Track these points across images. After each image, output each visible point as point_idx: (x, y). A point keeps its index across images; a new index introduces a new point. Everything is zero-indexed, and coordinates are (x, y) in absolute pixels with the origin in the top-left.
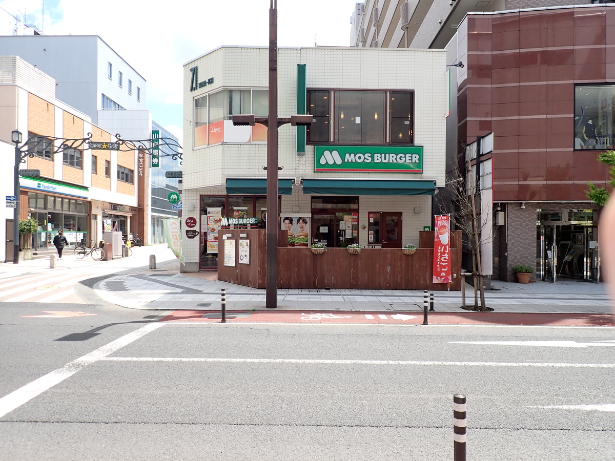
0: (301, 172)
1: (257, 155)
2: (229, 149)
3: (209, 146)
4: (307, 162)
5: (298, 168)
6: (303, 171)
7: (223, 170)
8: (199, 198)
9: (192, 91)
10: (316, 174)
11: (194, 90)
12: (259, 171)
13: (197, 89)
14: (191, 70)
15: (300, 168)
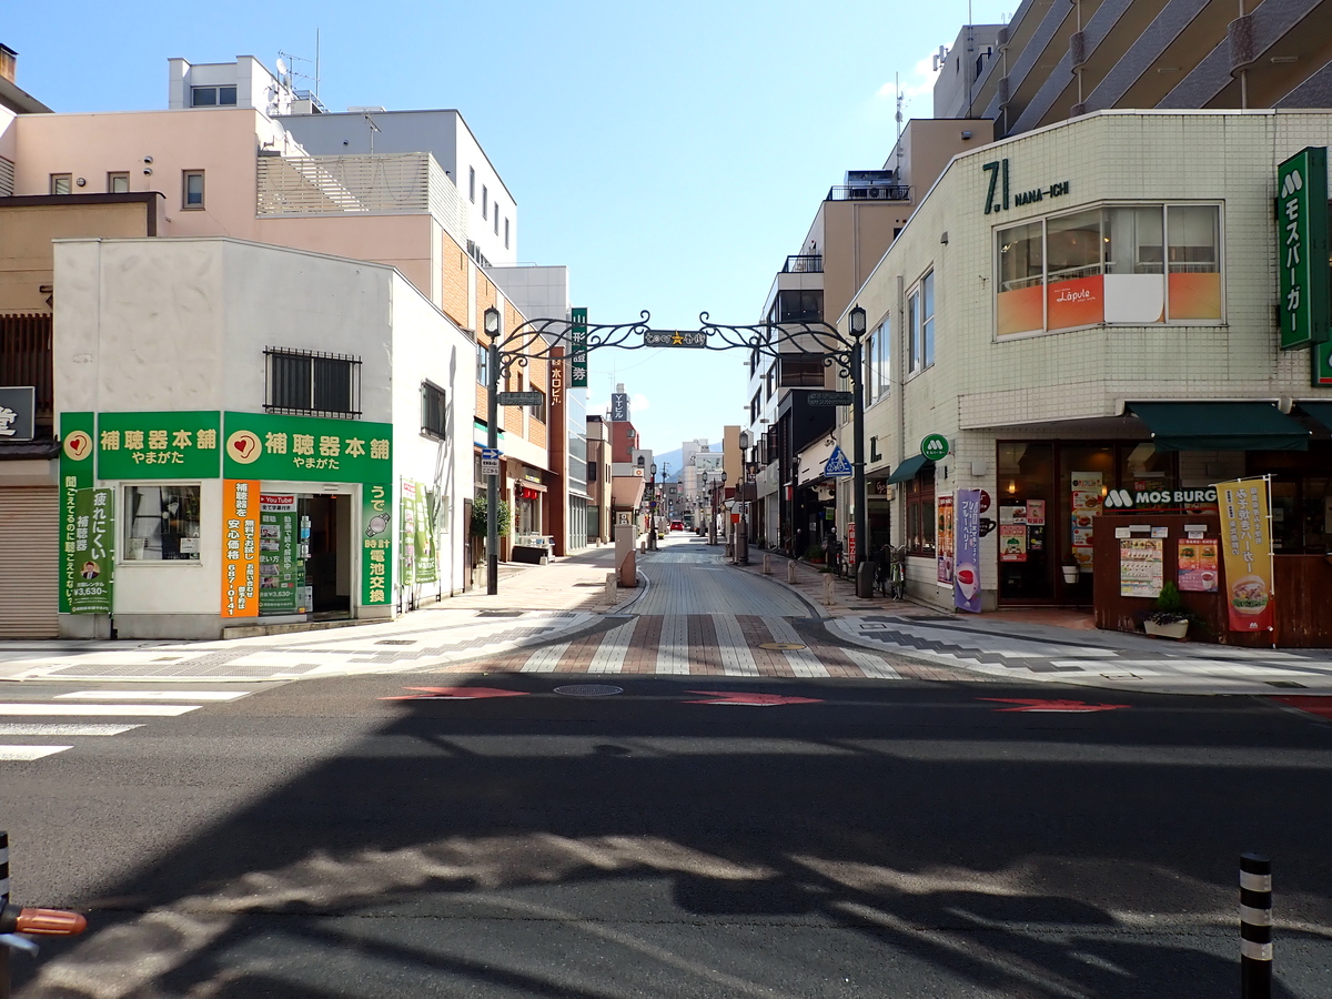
0: (1282, 385)
1: (1183, 349)
2: (1121, 337)
3: (1050, 332)
4: (1296, 363)
5: (1274, 376)
6: (1288, 383)
7: (1108, 383)
8: (994, 447)
9: (988, 211)
10: (1316, 390)
11: (997, 209)
12: (1188, 386)
13: (1006, 208)
14: (986, 168)
15: (1281, 376)
